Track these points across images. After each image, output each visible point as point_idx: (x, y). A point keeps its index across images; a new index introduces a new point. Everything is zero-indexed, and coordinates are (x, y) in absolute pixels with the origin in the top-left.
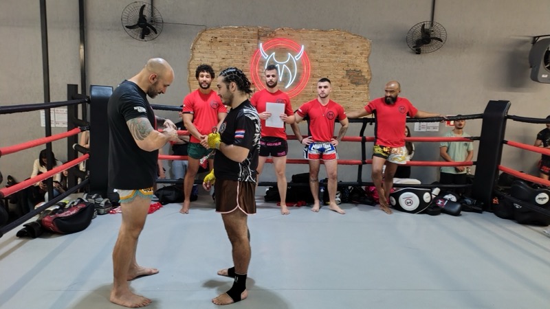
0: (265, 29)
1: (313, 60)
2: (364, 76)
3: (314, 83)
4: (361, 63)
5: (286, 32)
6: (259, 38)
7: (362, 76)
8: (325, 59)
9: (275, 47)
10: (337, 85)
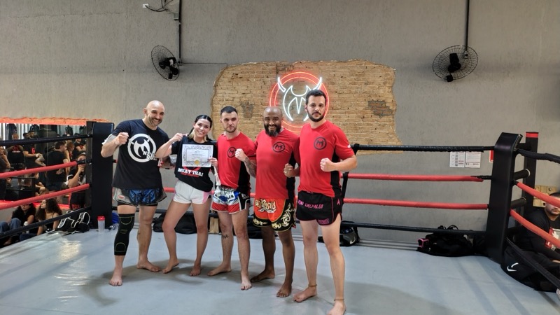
0: (282, 63)
1: (331, 92)
2: (388, 107)
3: (334, 115)
4: (385, 94)
5: (304, 66)
6: (277, 73)
7: (386, 107)
8: (345, 91)
9: (294, 80)
10: (359, 117)
